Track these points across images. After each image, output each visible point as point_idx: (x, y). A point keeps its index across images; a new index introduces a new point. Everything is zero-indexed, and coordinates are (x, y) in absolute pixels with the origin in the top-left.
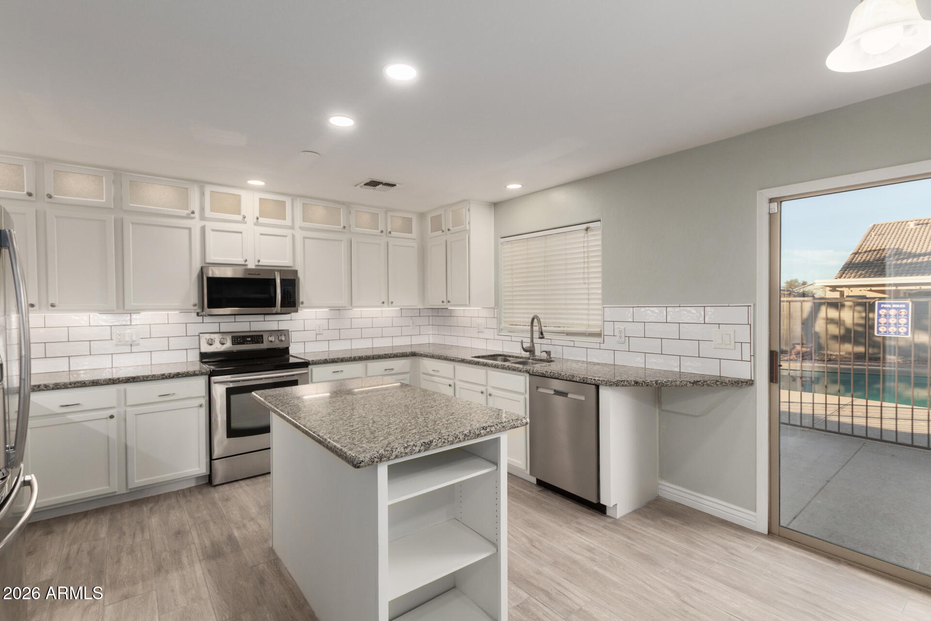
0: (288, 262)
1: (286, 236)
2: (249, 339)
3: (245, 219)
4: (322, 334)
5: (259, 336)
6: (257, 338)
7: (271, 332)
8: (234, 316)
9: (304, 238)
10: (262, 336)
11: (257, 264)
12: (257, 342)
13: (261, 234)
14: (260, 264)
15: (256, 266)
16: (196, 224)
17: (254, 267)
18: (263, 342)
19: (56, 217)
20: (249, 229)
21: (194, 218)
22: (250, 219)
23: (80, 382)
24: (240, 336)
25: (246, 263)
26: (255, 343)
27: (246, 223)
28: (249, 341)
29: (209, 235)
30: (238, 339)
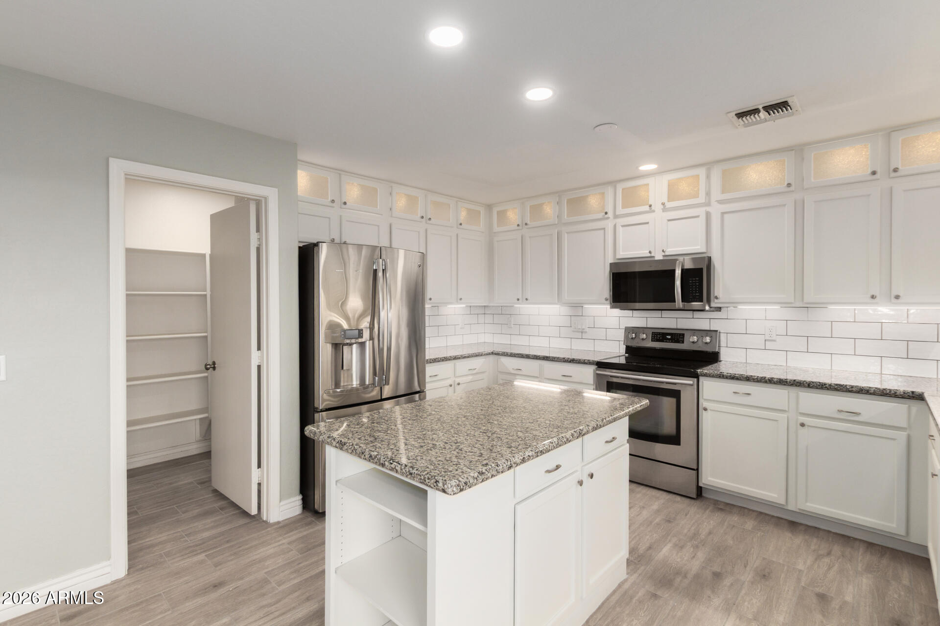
0: (699, 247)
1: (698, 217)
2: (669, 337)
3: (652, 207)
4: (774, 341)
5: (680, 334)
6: (678, 336)
7: (694, 331)
8: (660, 311)
9: (723, 213)
10: (683, 335)
11: (663, 254)
12: (678, 341)
13: (669, 220)
14: (667, 254)
15: (664, 256)
16: (609, 225)
17: (661, 258)
18: (683, 342)
19: (530, 237)
20: (658, 217)
21: (608, 218)
22: (657, 207)
23: (520, 354)
24: (660, 333)
25: (652, 255)
26: (675, 342)
27: (654, 211)
28: (669, 339)
29: (620, 230)
30: (659, 335)
